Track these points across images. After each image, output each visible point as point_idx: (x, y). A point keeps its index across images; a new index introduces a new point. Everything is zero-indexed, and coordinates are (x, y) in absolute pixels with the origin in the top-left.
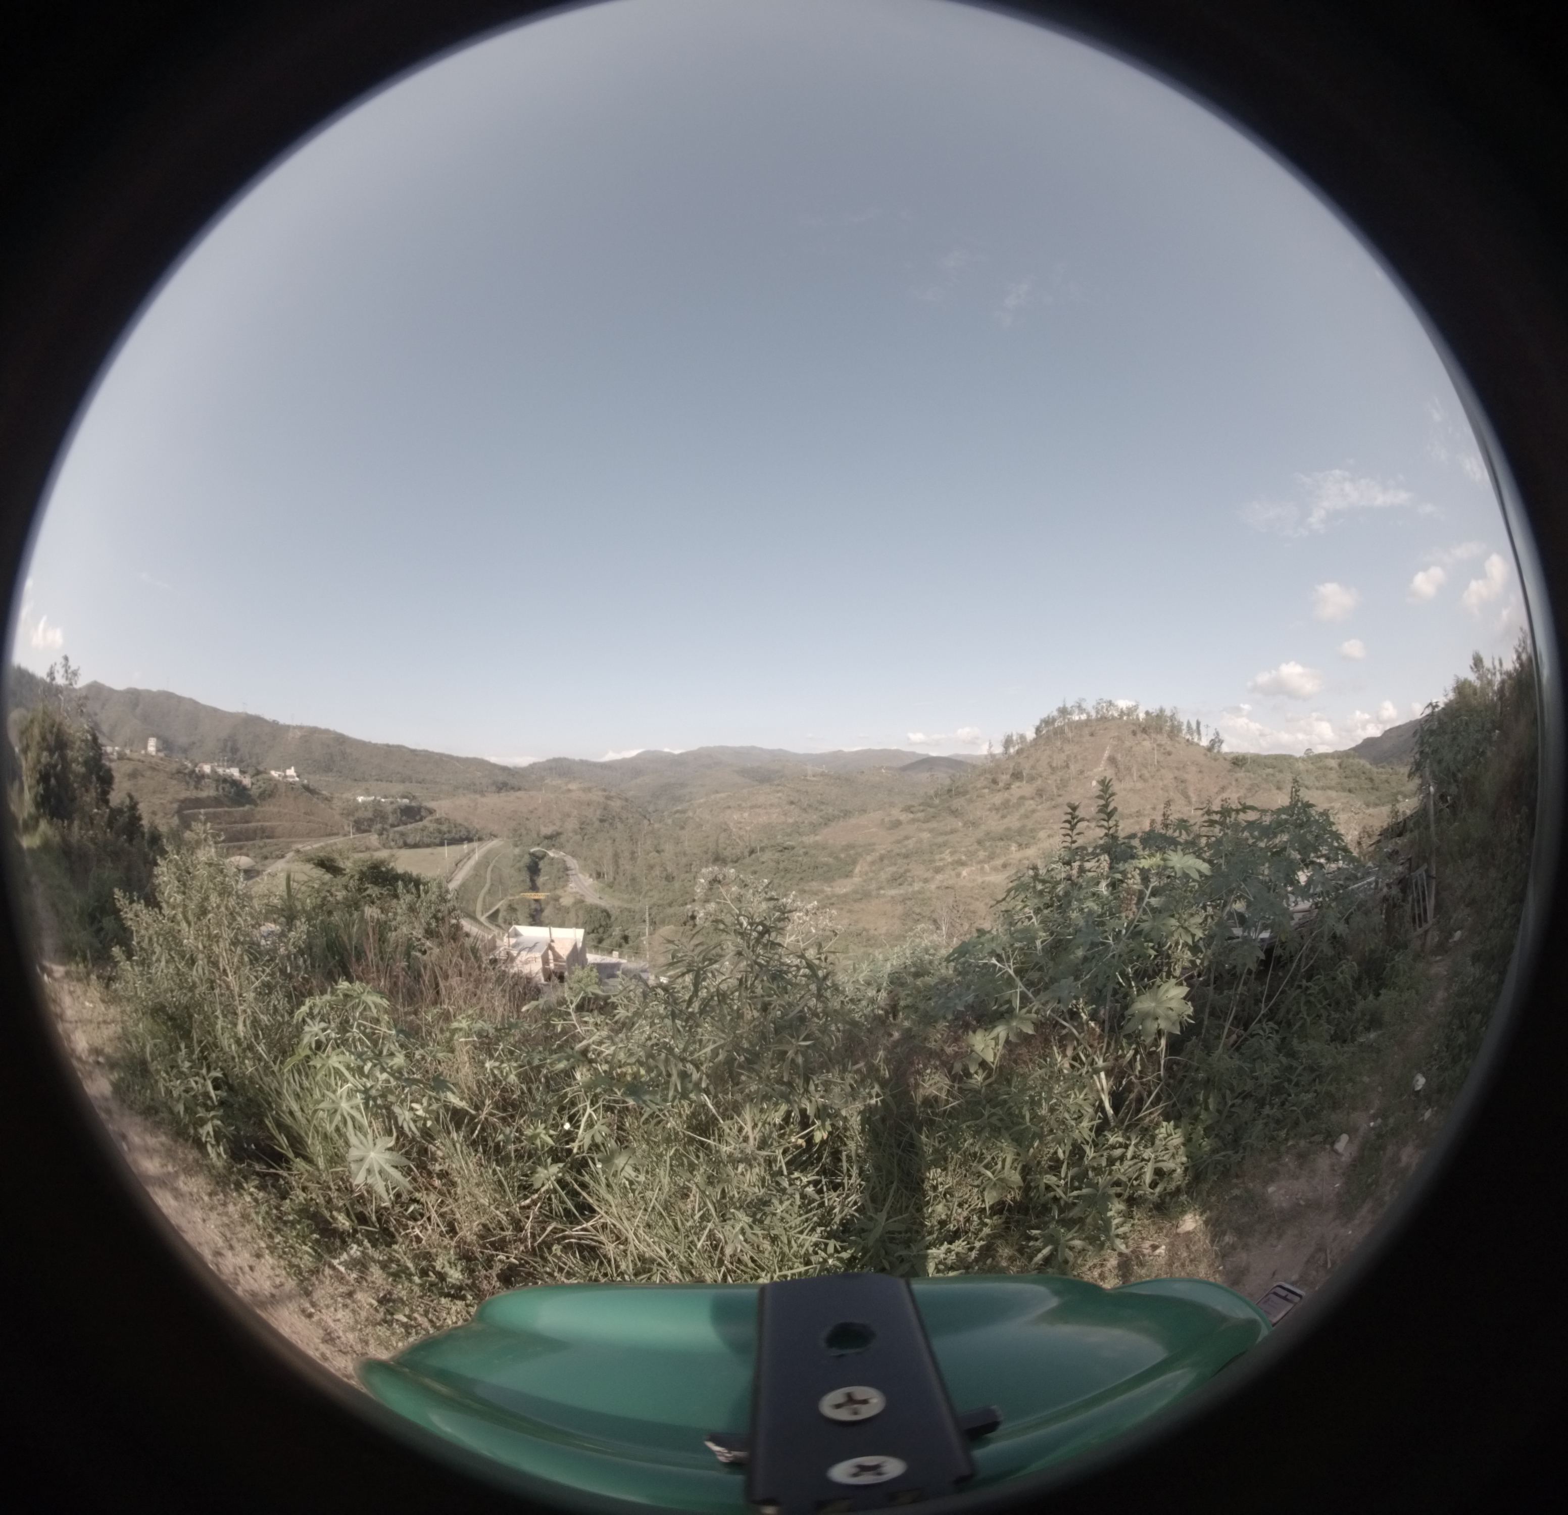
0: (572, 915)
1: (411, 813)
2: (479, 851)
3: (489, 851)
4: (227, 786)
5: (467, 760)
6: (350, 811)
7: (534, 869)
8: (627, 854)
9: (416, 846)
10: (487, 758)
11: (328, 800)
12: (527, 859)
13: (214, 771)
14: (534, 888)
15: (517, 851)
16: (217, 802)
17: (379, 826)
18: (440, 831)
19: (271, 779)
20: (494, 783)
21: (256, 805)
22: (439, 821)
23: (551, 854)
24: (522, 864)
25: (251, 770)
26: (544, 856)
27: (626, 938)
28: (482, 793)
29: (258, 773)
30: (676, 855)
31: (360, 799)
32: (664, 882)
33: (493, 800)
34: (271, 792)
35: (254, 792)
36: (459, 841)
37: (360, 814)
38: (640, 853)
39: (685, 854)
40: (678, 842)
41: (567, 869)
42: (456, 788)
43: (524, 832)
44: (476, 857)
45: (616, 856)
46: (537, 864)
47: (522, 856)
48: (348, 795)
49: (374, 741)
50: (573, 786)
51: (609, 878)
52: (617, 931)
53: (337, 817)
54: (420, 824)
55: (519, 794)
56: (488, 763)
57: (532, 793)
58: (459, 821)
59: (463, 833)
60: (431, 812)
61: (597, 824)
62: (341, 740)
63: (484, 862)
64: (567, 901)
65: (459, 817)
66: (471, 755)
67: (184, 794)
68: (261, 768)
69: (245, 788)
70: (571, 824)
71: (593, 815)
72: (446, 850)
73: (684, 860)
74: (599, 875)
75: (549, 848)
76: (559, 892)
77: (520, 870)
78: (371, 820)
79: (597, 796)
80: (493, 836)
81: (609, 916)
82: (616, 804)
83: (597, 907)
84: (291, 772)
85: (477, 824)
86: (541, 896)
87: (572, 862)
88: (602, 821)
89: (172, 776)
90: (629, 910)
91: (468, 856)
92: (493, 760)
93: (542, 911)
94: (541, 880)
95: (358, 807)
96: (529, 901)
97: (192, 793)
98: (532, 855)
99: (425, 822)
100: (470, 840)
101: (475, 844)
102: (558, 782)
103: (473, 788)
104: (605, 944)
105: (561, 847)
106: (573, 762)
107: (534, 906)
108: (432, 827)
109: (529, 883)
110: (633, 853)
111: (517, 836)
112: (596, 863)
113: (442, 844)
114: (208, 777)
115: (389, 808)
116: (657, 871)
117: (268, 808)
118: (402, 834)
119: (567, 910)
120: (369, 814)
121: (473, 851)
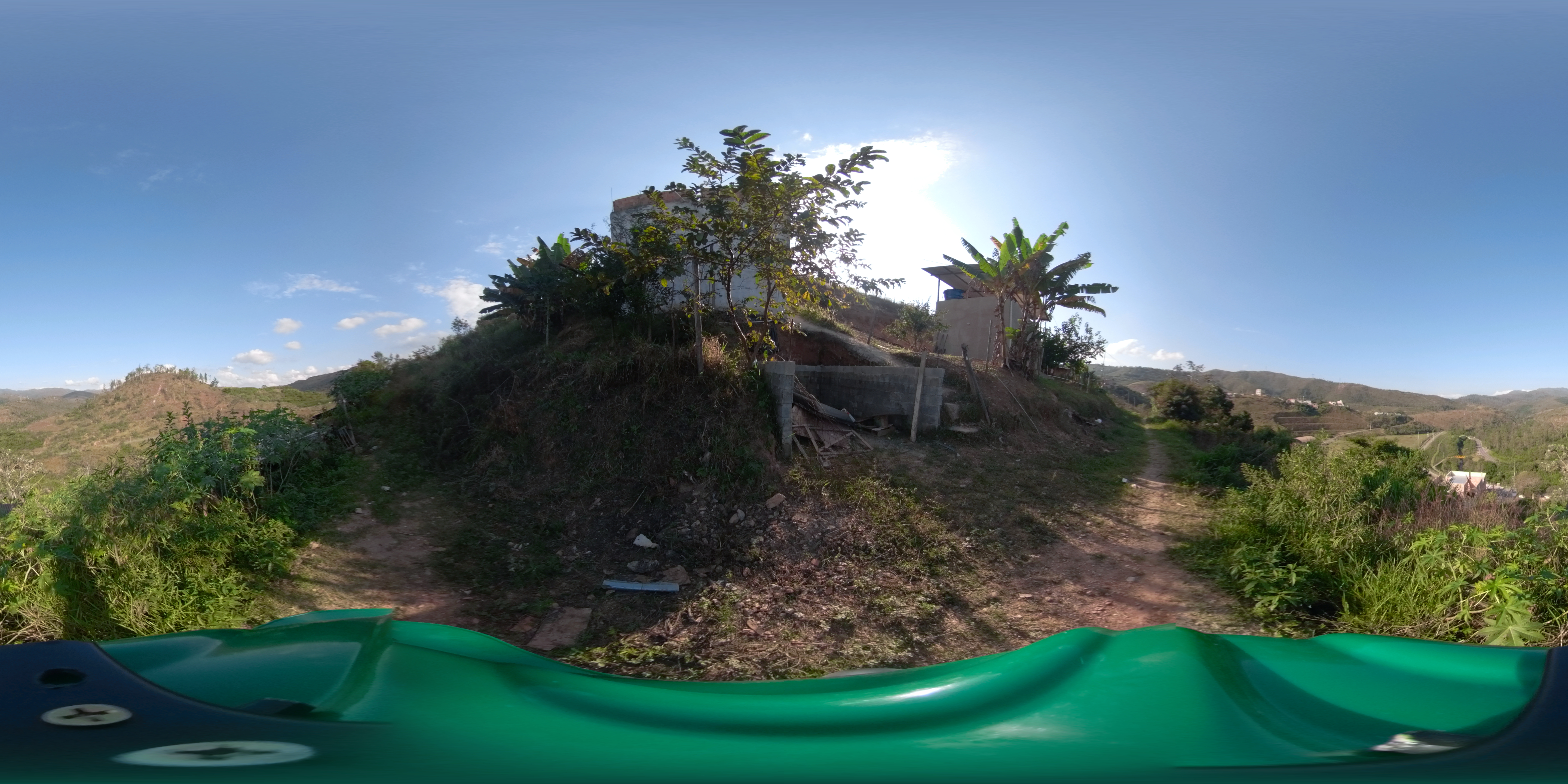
0: (1478, 466)
1: (1401, 420)
2: (1434, 437)
3: (1439, 437)
4: (1304, 408)
5: (1429, 396)
6: (1371, 418)
7: (1460, 445)
8: (1505, 438)
9: (1403, 434)
10: (1439, 395)
11: (1359, 414)
12: (1457, 440)
13: (1296, 401)
14: (1460, 453)
15: (1453, 436)
16: (1298, 414)
17: (1385, 425)
18: (1415, 428)
19: (1330, 405)
20: (1443, 406)
21: (1320, 416)
22: (1415, 423)
23: (1469, 438)
24: (1455, 442)
25: (1318, 402)
26: (1466, 438)
27: (1503, 477)
28: (1437, 411)
29: (1322, 402)
30: (1528, 438)
31: (1376, 414)
32: (1523, 451)
33: (1442, 414)
34: (1329, 410)
35: (1320, 410)
36: (1425, 432)
37: (1375, 420)
38: (1511, 437)
39: (1533, 438)
40: (1529, 432)
41: (1477, 445)
42: (1424, 409)
43: (1456, 428)
44: (1433, 439)
45: (1500, 439)
46: (1462, 443)
47: (1455, 439)
48: (1370, 412)
49: (1383, 389)
50: (1480, 407)
51: (1496, 449)
52: (1499, 474)
53: (1364, 421)
54: (1406, 424)
55: (1455, 411)
56: (1440, 397)
57: (1461, 411)
58: (1425, 423)
59: (1427, 429)
60: (1411, 419)
61: (1491, 424)
62: (1366, 388)
63: (1437, 441)
64: (1476, 459)
65: (1425, 421)
66: (1431, 394)
67: (1278, 411)
68: (1323, 400)
69: (1314, 409)
70: (1479, 425)
71: (1489, 420)
72: (1418, 436)
73: (1532, 441)
74: (1492, 448)
75: (1468, 435)
76: (1472, 455)
77: (1454, 445)
78: (1381, 423)
79: (1491, 411)
80: (1442, 430)
81: (1496, 466)
82: (1500, 415)
83: (1490, 462)
84: (1340, 402)
85: (1434, 424)
86: (1463, 457)
87: (1479, 442)
88: (1494, 423)
89: (1272, 404)
90: (1506, 464)
91: (1429, 439)
92: (1442, 396)
93: (1463, 464)
94: (1464, 450)
95: (1375, 417)
96: (1457, 459)
97: (1283, 410)
98: (1460, 438)
99: (1409, 424)
100: (1430, 432)
101: (1433, 434)
102: (1473, 405)
103: (1433, 408)
104: (1493, 480)
105: (1474, 435)
106: (1480, 396)
107: (1459, 462)
108: (1412, 426)
109: (1458, 451)
110: (1508, 437)
111: (1453, 430)
112: (1491, 442)
113: (1416, 433)
114: (1293, 404)
115: (1391, 418)
116: (1519, 446)
117: (1327, 417)
118: (1397, 429)
119: (1476, 464)
120: (1381, 420)
121: (1432, 436)
